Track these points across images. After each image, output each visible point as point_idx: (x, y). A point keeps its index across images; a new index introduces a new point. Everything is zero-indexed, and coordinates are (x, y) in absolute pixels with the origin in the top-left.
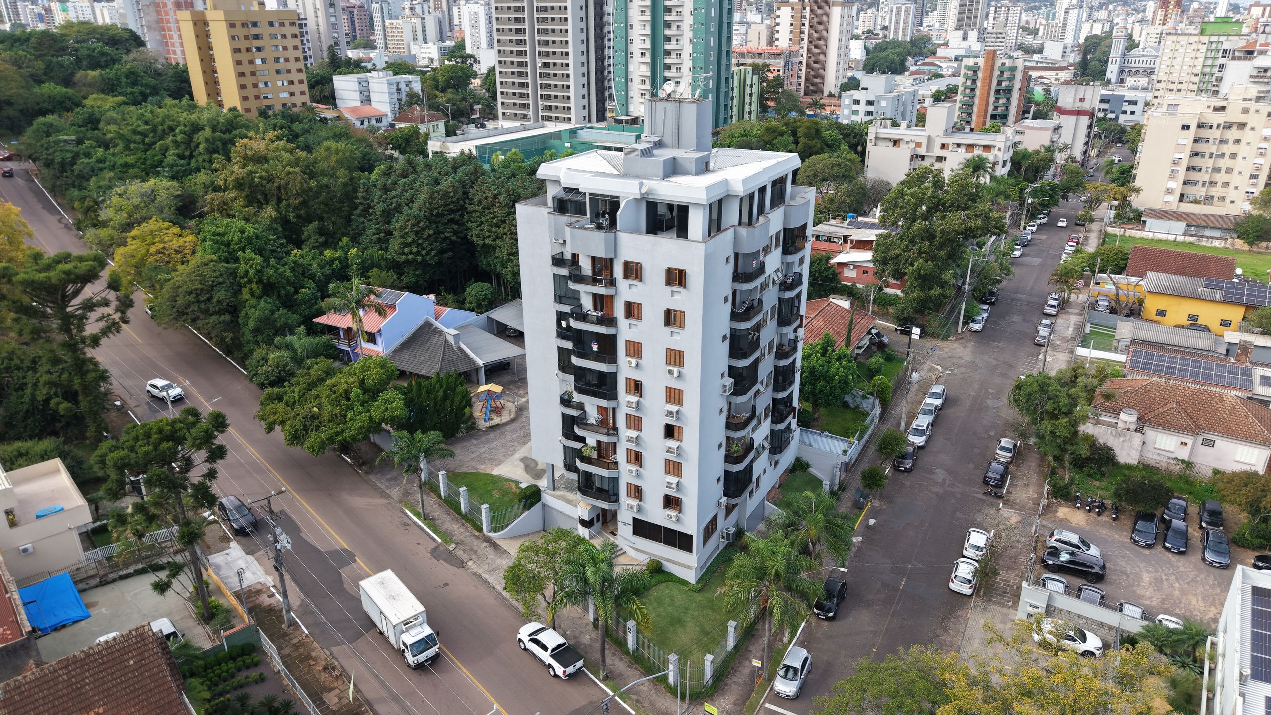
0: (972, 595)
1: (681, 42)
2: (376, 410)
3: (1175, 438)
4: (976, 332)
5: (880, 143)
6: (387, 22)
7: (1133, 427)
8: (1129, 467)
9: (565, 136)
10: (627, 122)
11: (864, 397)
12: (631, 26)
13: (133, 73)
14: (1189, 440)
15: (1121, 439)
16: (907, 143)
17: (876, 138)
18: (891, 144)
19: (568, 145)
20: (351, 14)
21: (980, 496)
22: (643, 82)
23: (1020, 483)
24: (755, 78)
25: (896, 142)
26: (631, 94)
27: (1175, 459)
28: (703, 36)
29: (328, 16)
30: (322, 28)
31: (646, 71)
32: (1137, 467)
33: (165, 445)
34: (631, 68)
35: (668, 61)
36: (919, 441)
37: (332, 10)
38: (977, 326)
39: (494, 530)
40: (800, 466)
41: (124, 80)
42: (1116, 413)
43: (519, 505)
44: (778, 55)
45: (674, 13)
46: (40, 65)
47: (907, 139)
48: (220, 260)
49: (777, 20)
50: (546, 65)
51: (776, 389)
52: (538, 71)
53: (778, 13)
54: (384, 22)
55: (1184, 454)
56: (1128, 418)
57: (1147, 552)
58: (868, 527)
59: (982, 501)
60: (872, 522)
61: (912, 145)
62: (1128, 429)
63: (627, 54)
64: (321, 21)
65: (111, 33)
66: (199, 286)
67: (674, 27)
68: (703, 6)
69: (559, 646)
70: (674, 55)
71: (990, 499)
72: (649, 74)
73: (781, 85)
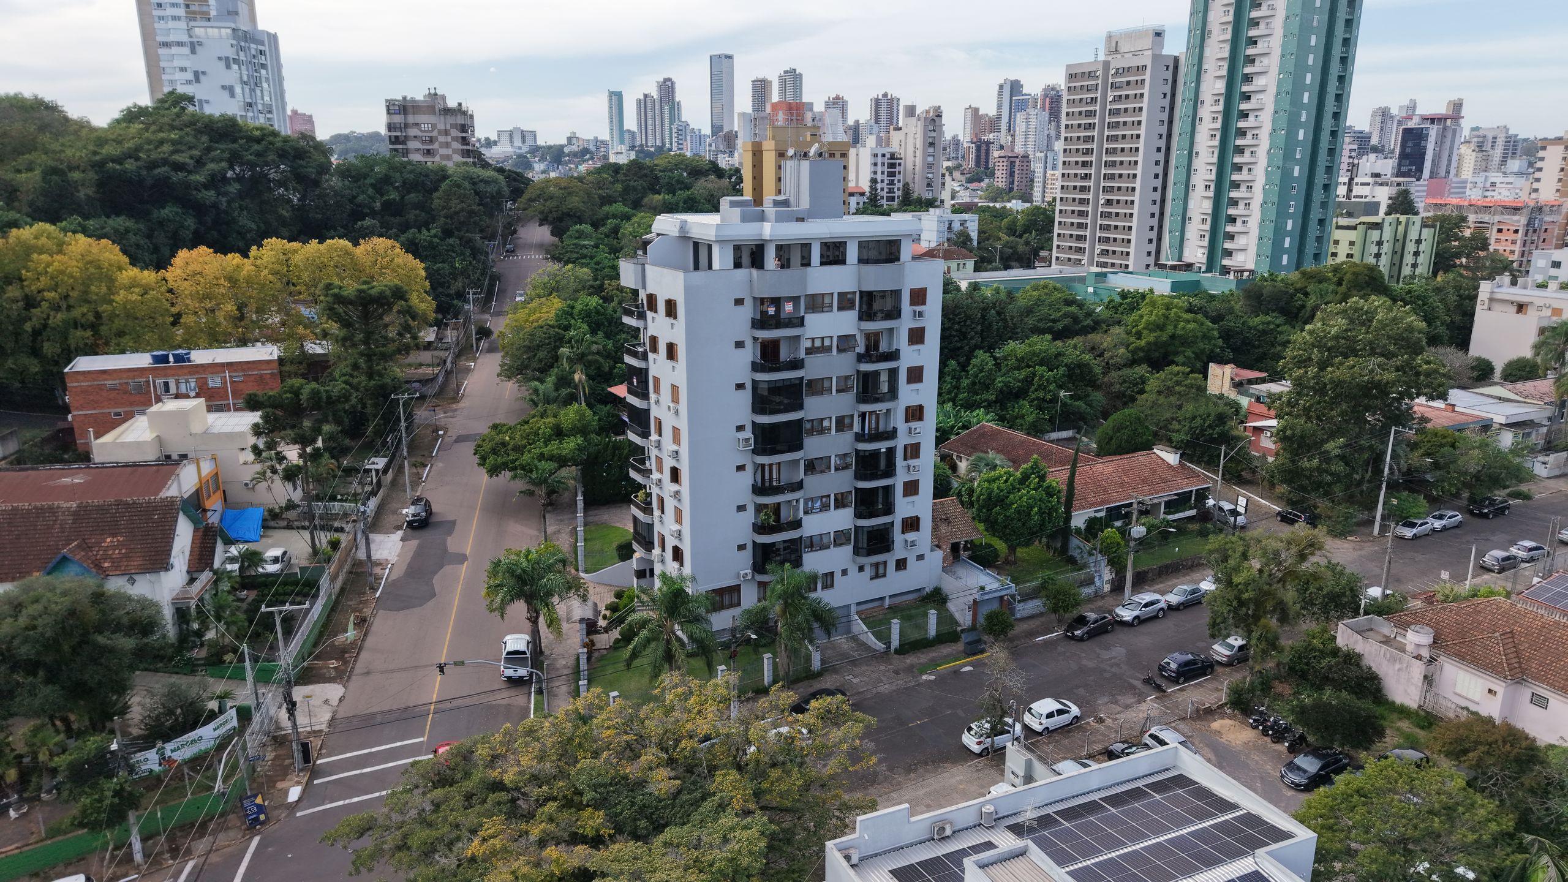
0: (980, 755)
1: (1254, 172)
2: (553, 447)
3: (1480, 681)
4: (1402, 538)
5: (1497, 307)
6: (1049, 172)
7: (1425, 653)
8: (1403, 712)
9: (1091, 280)
10: (1173, 267)
11: (1090, 554)
12: (1197, 153)
13: (691, 199)
14: (1499, 687)
15: (1397, 666)
16: (1540, 309)
17: (1491, 300)
18: (1515, 309)
19: (1091, 290)
20: (1012, 164)
21: (1138, 684)
22: (1204, 221)
23: (1209, 686)
24: (1427, 233)
25: (1521, 308)
26: (1188, 235)
27: (1467, 709)
28: (1280, 163)
29: (926, 155)
30: (917, 168)
31: (1207, 206)
32: (1416, 713)
33: (288, 395)
34: (1191, 204)
35: (1234, 194)
36: (1127, 615)
37: (931, 150)
38: (1409, 533)
39: (586, 571)
40: (937, 598)
41: (681, 204)
42: (1404, 626)
43: (615, 553)
44: (1516, 210)
45: (1249, 135)
46: (619, 187)
47: (1538, 302)
48: (559, 327)
49: (1539, 164)
50: (1109, 202)
51: (858, 476)
52: (1100, 210)
53: (1541, 154)
54: (1045, 172)
55: (1492, 709)
56: (1417, 638)
57: (1290, 793)
58: (956, 672)
59: (1133, 687)
60: (970, 668)
61: (1548, 313)
62: (1419, 657)
63: (1187, 186)
64: (919, 161)
65: (694, 164)
66: (527, 343)
67: (1247, 153)
68: (1285, 126)
69: (516, 652)
70: (1243, 188)
71: (1145, 689)
72: (1210, 211)
73: (1485, 246)
